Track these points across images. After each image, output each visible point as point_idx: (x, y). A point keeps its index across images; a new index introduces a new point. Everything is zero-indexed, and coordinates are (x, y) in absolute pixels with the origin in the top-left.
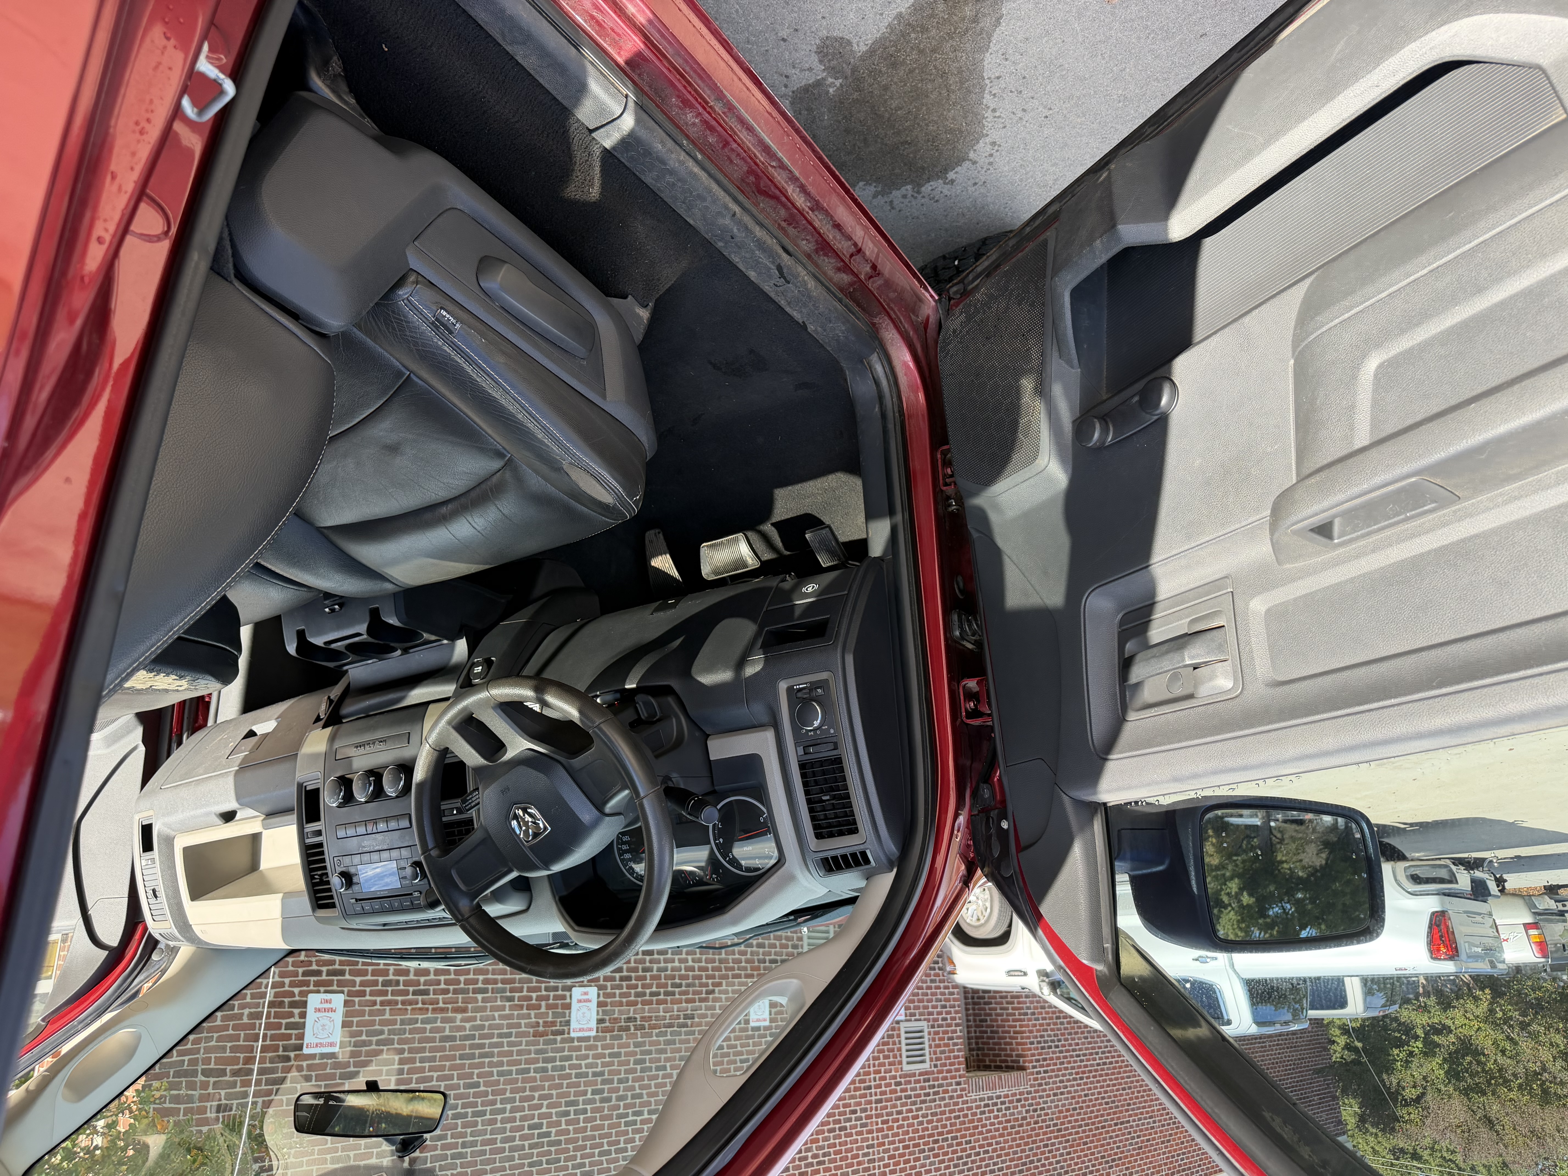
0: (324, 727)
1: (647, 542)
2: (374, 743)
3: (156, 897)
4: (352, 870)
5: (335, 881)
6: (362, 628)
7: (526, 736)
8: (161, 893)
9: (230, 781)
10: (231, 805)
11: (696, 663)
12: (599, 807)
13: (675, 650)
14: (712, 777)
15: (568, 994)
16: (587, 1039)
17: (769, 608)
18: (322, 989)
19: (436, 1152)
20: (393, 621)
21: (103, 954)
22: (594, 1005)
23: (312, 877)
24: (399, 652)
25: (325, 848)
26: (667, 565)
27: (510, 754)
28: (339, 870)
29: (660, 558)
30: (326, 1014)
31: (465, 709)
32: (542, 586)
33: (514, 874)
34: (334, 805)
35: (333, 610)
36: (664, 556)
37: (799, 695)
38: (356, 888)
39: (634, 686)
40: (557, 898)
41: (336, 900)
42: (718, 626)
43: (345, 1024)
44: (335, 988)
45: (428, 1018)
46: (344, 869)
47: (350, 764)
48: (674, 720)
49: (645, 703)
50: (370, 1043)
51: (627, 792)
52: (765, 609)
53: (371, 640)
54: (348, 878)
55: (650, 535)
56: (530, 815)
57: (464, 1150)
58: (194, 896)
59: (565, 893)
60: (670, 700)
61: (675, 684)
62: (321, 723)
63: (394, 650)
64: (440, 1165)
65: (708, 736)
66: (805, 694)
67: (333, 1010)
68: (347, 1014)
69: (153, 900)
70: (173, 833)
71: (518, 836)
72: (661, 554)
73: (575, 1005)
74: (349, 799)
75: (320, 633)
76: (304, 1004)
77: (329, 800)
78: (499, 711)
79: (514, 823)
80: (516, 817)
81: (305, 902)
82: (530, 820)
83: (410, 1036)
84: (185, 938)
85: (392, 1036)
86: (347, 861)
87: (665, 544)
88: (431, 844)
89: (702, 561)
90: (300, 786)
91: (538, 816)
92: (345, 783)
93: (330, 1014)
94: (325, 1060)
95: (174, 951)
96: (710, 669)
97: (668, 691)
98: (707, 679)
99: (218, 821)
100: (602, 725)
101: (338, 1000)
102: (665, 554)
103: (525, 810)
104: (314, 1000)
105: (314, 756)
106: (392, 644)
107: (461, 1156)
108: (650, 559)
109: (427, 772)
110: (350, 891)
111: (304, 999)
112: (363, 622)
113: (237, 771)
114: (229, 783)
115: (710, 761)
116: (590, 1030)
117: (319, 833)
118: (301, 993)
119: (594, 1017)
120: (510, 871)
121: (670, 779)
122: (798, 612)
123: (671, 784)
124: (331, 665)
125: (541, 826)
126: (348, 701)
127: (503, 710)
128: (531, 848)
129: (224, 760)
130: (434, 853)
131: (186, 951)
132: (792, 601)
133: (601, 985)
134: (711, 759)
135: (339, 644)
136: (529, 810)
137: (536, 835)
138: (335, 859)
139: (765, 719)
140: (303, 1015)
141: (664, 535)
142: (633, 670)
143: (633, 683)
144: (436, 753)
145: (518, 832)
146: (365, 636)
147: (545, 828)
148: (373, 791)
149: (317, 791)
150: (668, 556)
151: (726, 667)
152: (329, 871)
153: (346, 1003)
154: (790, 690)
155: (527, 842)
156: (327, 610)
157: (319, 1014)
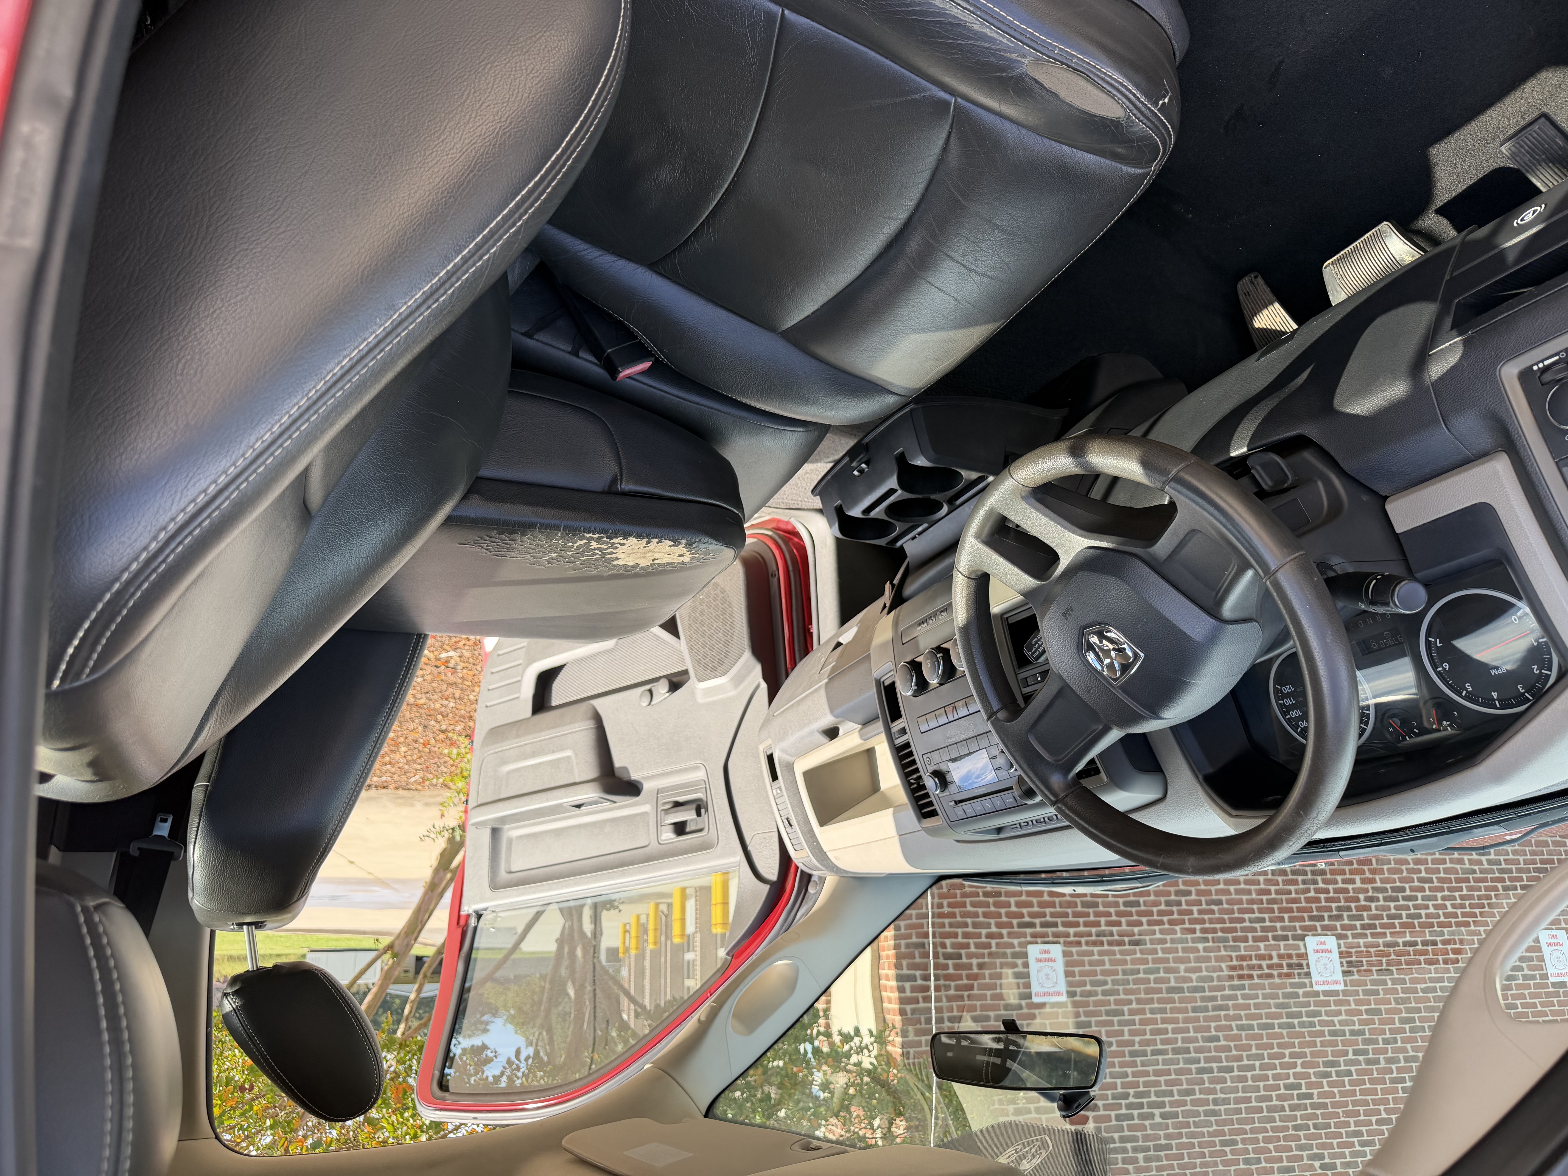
0: (889, 613)
1: (1241, 297)
2: (935, 616)
3: (791, 825)
4: (943, 767)
5: (930, 783)
6: (892, 482)
7: (1079, 531)
8: (794, 821)
9: (822, 696)
10: (828, 720)
11: (1339, 390)
12: (1212, 610)
13: (1301, 386)
14: (1406, 560)
15: (1301, 943)
16: (1335, 993)
17: (1455, 274)
18: (1039, 940)
19: (1186, 1108)
20: (921, 461)
21: (766, 888)
22: (1335, 955)
23: (910, 784)
24: (945, 509)
25: (913, 748)
26: (1278, 319)
27: (1064, 562)
28: (931, 769)
29: (1265, 312)
30: (1047, 964)
31: (991, 511)
32: (1103, 387)
33: (1114, 735)
34: (909, 694)
35: (861, 471)
36: (1270, 308)
37: (1547, 377)
38: (952, 788)
39: (1244, 450)
40: (1200, 777)
41: (936, 807)
42: (1367, 331)
43: (1068, 974)
44: (1051, 939)
45: (1149, 968)
46: (935, 768)
47: (917, 645)
48: (1320, 484)
49: (1264, 466)
50: (1095, 994)
51: (1250, 573)
52: (1447, 277)
53: (908, 496)
54: (941, 777)
55: (1244, 285)
56: (1110, 640)
57: (1217, 1108)
58: (822, 823)
59: (1210, 770)
60: (1308, 455)
61: (1310, 430)
62: (886, 610)
63: (938, 506)
64: (1194, 1121)
65: (1385, 498)
66: (1560, 371)
67: (1053, 960)
68: (1067, 964)
69: (789, 829)
70: (791, 759)
71: (1101, 674)
72: (1266, 307)
73: (1312, 958)
74: (922, 686)
75: (855, 502)
76: (1025, 955)
77: (905, 691)
78: (1033, 501)
79: (1091, 657)
80: (1091, 647)
81: (910, 814)
82: (1111, 646)
83: (1135, 987)
84: (823, 866)
85: (1116, 987)
86: (936, 757)
87: (1268, 290)
88: (996, 706)
89: (1329, 288)
90: (878, 682)
91: (1122, 638)
92: (915, 667)
93: (1051, 964)
94: (1055, 1009)
95: (822, 880)
96: (1365, 388)
97: (1302, 443)
98: (1362, 407)
99: (823, 739)
100: (1182, 474)
101: (1056, 951)
102: (1272, 303)
103: (1101, 636)
104: (1034, 951)
105: (883, 645)
106: (933, 497)
107: (1214, 1113)
108: (1251, 319)
109: (968, 610)
110: (946, 793)
111: (1024, 950)
112: (892, 475)
113: (827, 683)
114: (821, 698)
115: (1396, 536)
116: (1336, 983)
117: (903, 731)
118: (1020, 945)
119: (1339, 970)
120: (1106, 730)
121: (1331, 568)
122: (1511, 257)
123: (1331, 574)
124: (882, 542)
125: (1130, 653)
126: (908, 580)
127: (1040, 501)
128: (1124, 688)
129: (817, 676)
130: (1001, 715)
131: (831, 881)
132: (1496, 247)
133: (1340, 934)
134: (1398, 531)
135: (877, 510)
136: (1109, 634)
137: (1125, 668)
138: (925, 757)
139: (1485, 440)
140: (1026, 965)
141: (1264, 278)
142: (1239, 429)
143: (1242, 447)
144: (973, 583)
145: (1099, 668)
146: (900, 492)
147: (1136, 656)
148: (944, 670)
149: (892, 686)
150: (1277, 305)
151: (1392, 376)
152: (922, 773)
153: (1065, 954)
154: (1525, 376)
155: (1115, 680)
156: (856, 473)
157: (1041, 964)
